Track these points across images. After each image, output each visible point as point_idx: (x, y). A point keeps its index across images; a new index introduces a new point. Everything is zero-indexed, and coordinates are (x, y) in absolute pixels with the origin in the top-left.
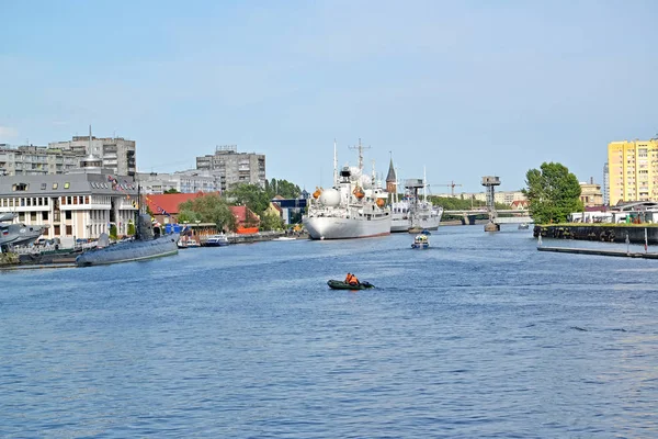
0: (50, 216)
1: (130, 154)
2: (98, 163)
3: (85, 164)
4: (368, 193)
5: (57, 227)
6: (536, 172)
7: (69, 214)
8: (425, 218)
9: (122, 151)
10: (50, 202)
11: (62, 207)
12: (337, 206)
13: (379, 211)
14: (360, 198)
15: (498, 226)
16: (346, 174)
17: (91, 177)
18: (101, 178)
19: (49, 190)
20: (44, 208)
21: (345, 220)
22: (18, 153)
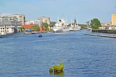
0: (5, 29)
1: (24, 17)
2: (13, 19)
3: (11, 19)
4: (65, 24)
5: (6, 31)
6: (92, 20)
7: (8, 28)
8: (77, 28)
9: (23, 17)
10: (5, 26)
11: (6, 27)
12: (58, 26)
13: (67, 27)
14: (63, 25)
15: (89, 30)
16: (60, 21)
17: (12, 22)
18: (14, 22)
19: (4, 24)
20: (3, 27)
21: (59, 29)
22: (3, 18)
